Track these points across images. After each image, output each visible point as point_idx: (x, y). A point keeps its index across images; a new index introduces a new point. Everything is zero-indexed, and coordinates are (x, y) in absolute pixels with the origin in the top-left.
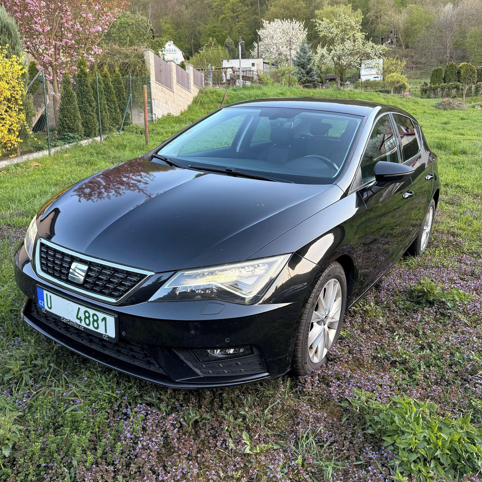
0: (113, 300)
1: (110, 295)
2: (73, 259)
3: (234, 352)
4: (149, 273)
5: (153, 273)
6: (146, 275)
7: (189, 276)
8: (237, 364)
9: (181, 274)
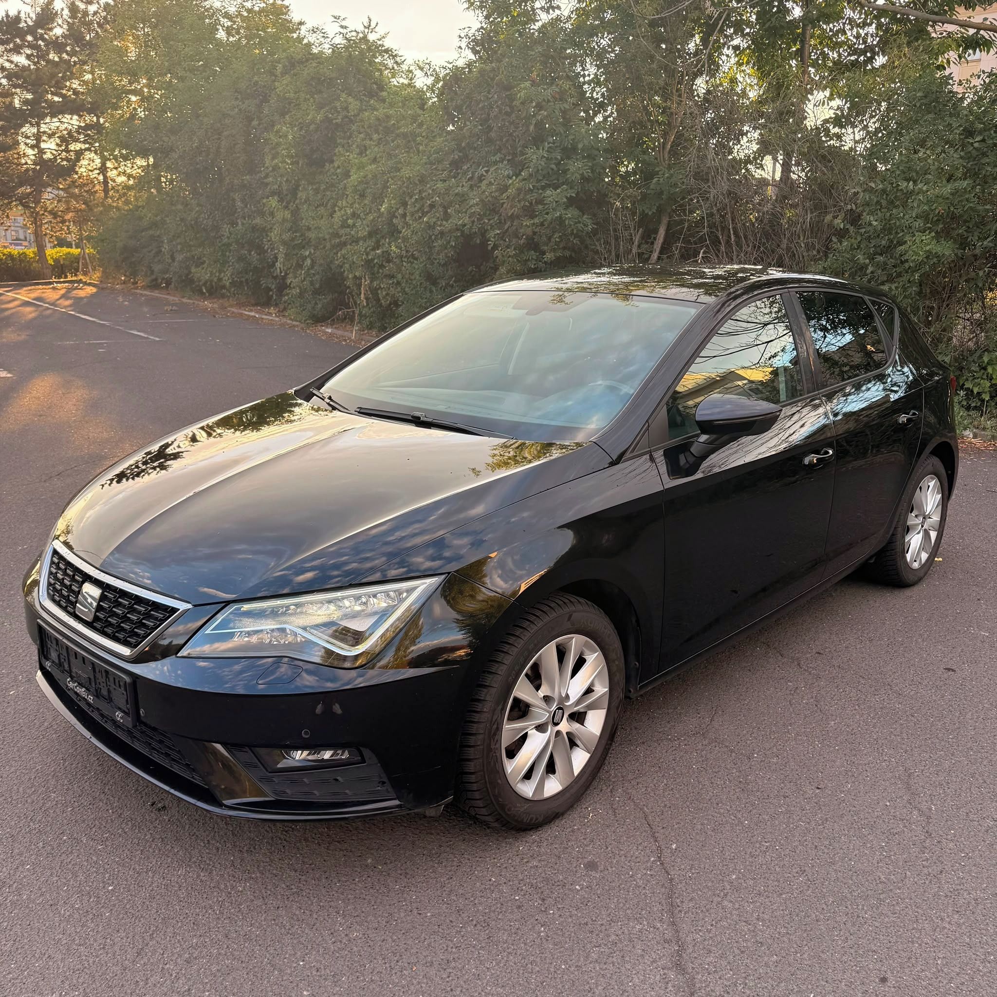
0: (126, 651)
1: (125, 643)
2: (87, 578)
3: (332, 756)
4: (182, 606)
5: (189, 606)
6: (176, 610)
7: (249, 614)
8: (337, 780)
9: (236, 609)
